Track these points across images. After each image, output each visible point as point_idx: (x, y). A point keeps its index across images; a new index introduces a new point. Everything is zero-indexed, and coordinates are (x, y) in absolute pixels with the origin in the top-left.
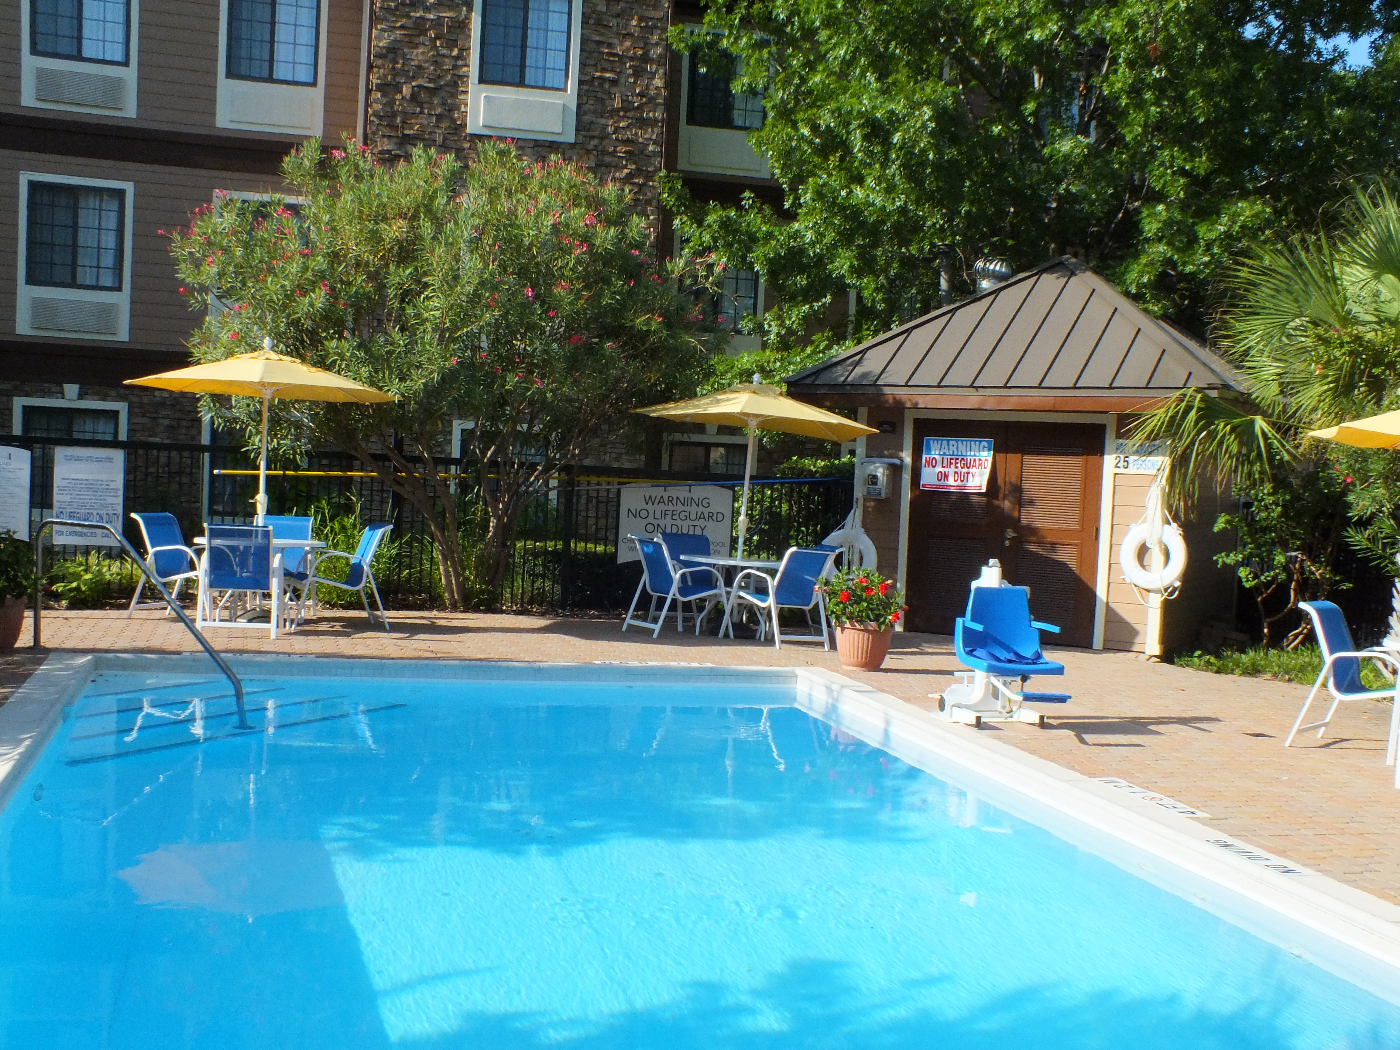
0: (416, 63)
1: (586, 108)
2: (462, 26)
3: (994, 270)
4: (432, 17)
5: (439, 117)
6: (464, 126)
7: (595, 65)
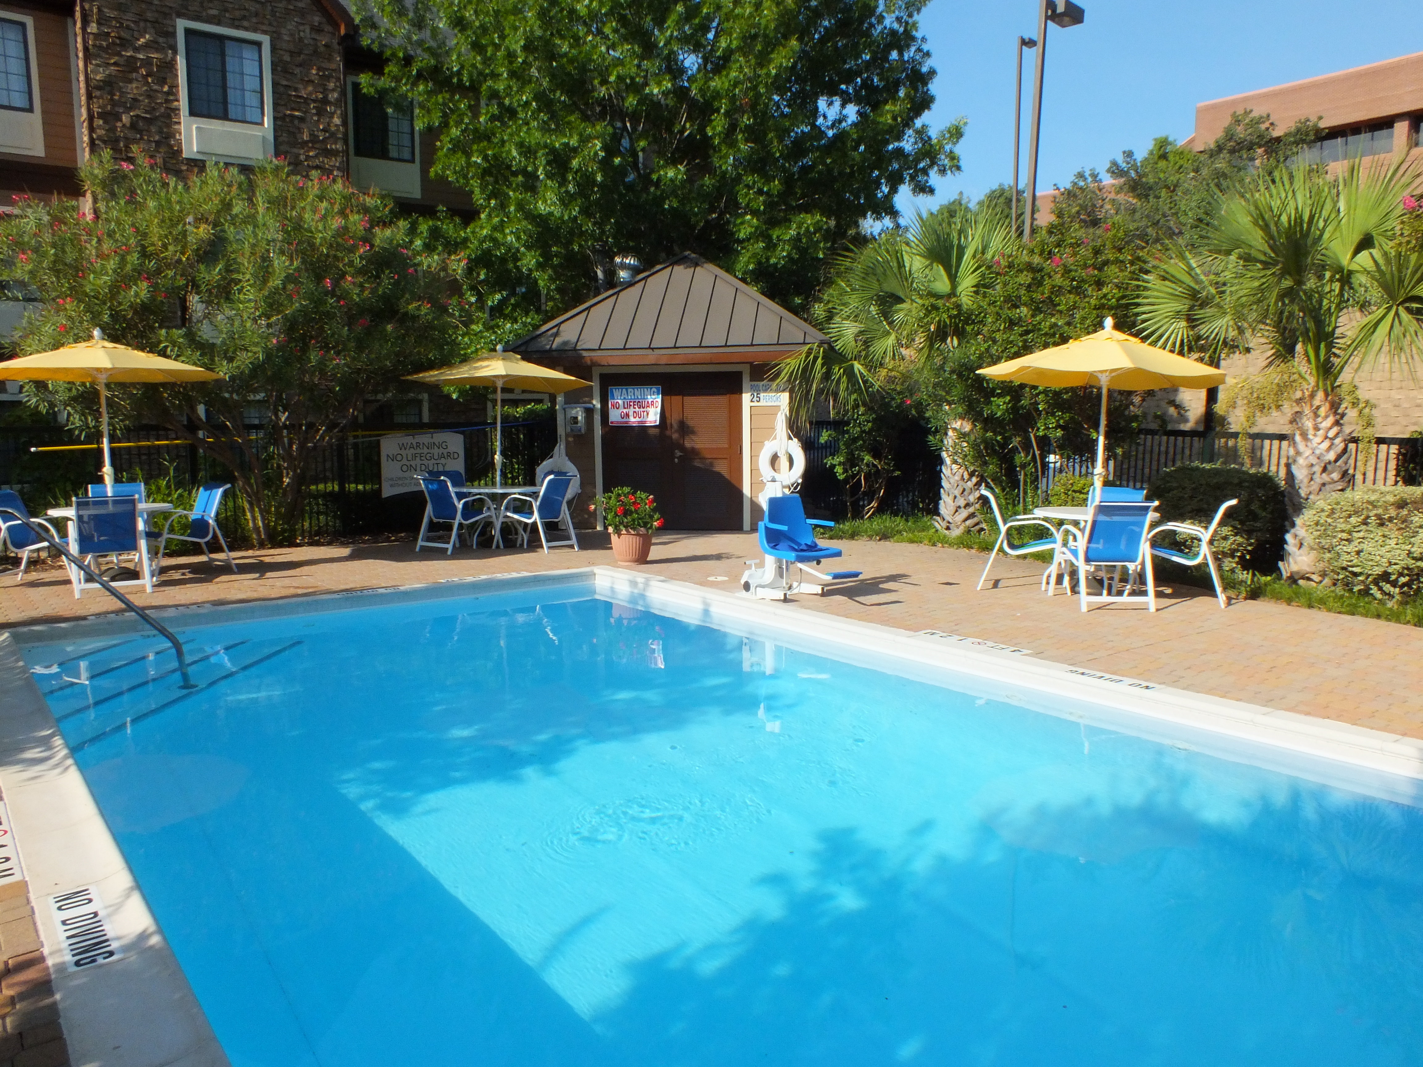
0: (131, 96)
1: (281, 139)
2: (170, 66)
3: (630, 264)
4: (141, 57)
5: (158, 143)
6: (180, 151)
7: (285, 105)
